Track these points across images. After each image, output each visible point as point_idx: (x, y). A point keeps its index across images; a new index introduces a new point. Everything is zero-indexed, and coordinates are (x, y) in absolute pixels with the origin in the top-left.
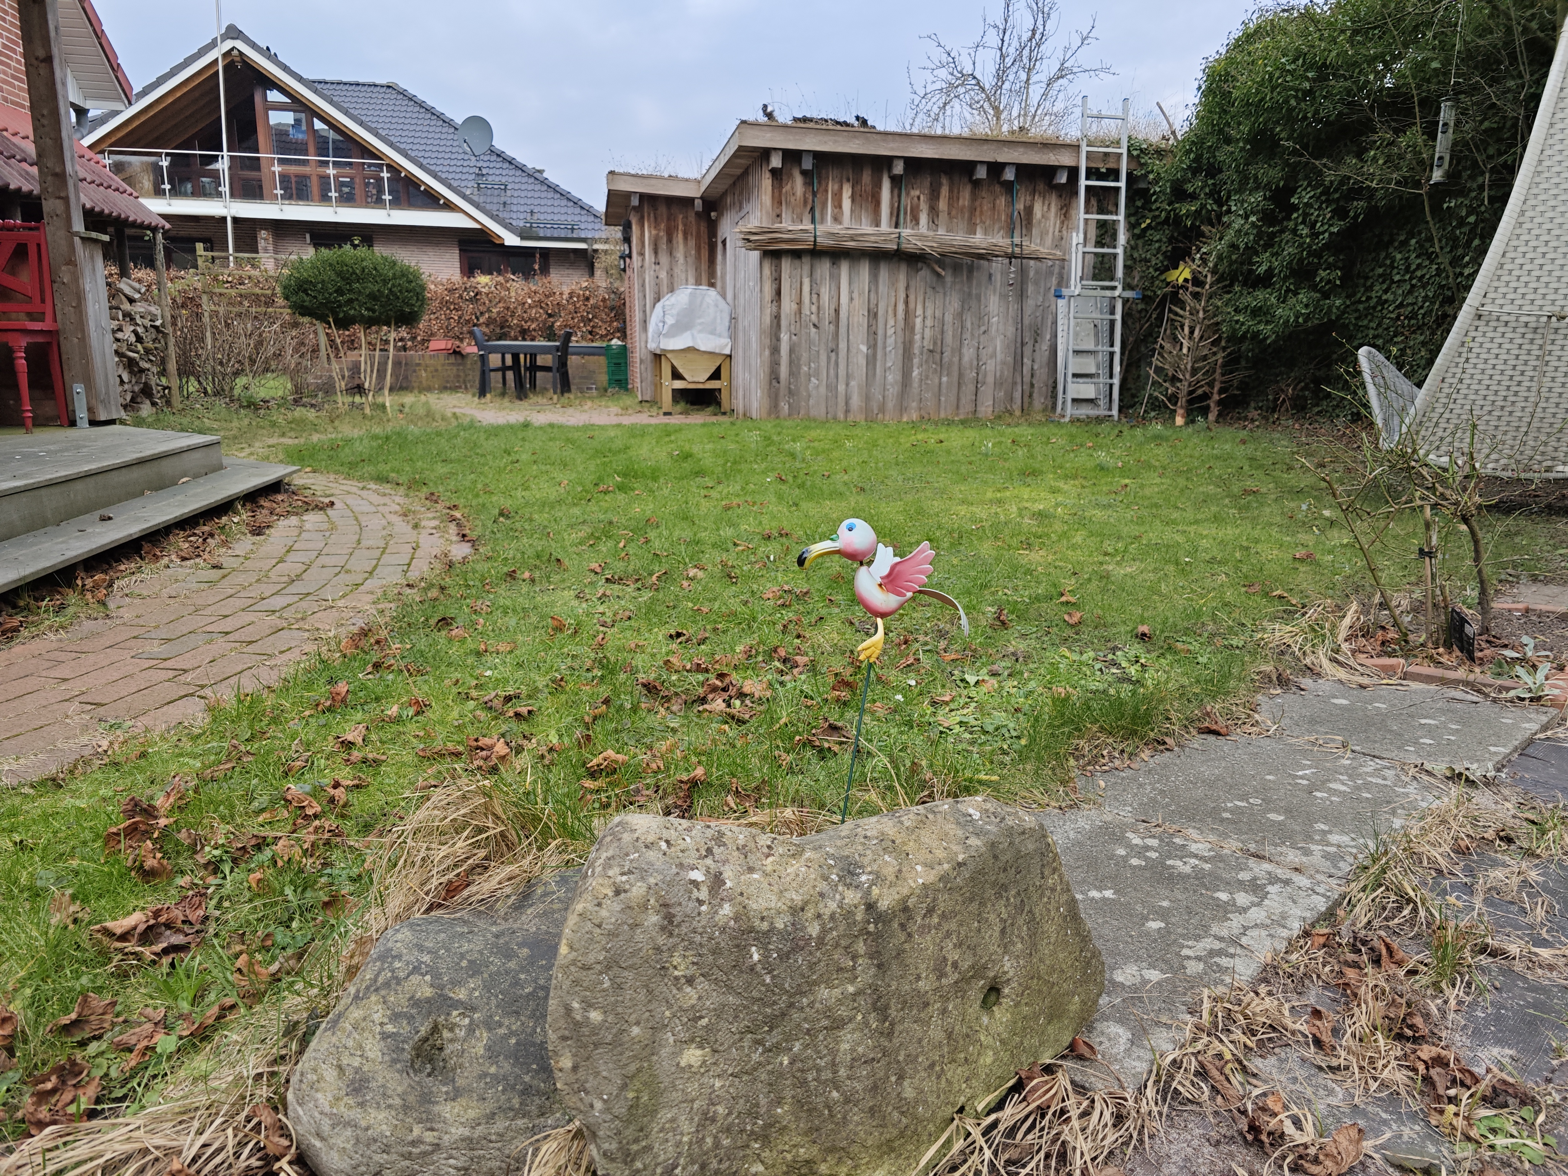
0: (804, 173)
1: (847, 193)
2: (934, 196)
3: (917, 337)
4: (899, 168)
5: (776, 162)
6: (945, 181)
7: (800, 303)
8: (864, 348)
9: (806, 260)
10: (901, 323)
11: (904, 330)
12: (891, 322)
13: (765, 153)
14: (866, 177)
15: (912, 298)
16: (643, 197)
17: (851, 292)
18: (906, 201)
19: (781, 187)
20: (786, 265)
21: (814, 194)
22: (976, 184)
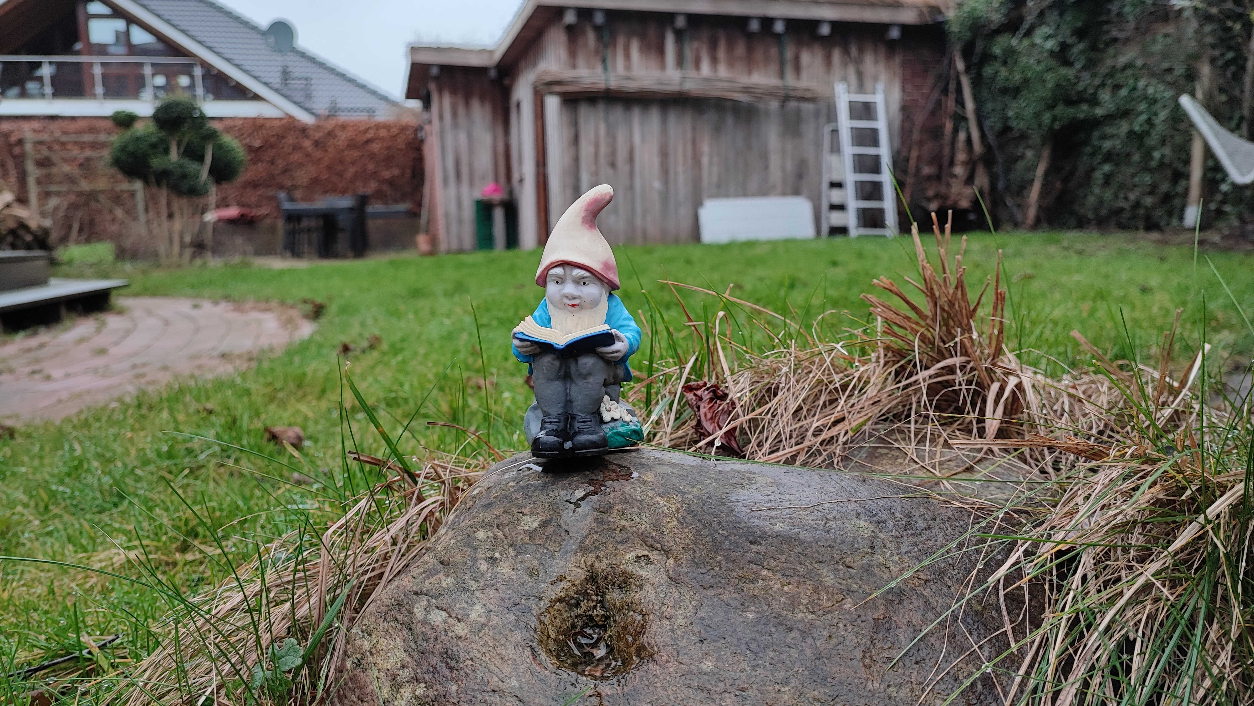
0: (595, 29)
1: (634, 46)
2: (713, 47)
3: (705, 174)
4: (680, 22)
5: (570, 18)
6: (722, 34)
7: (597, 146)
8: (657, 185)
9: (601, 106)
10: (690, 161)
11: (693, 168)
12: (681, 161)
13: (559, 11)
14: (652, 31)
15: (699, 140)
16: (442, 67)
18: (689, 53)
19: (575, 44)
20: (584, 111)
21: (606, 46)
22: (750, 37)
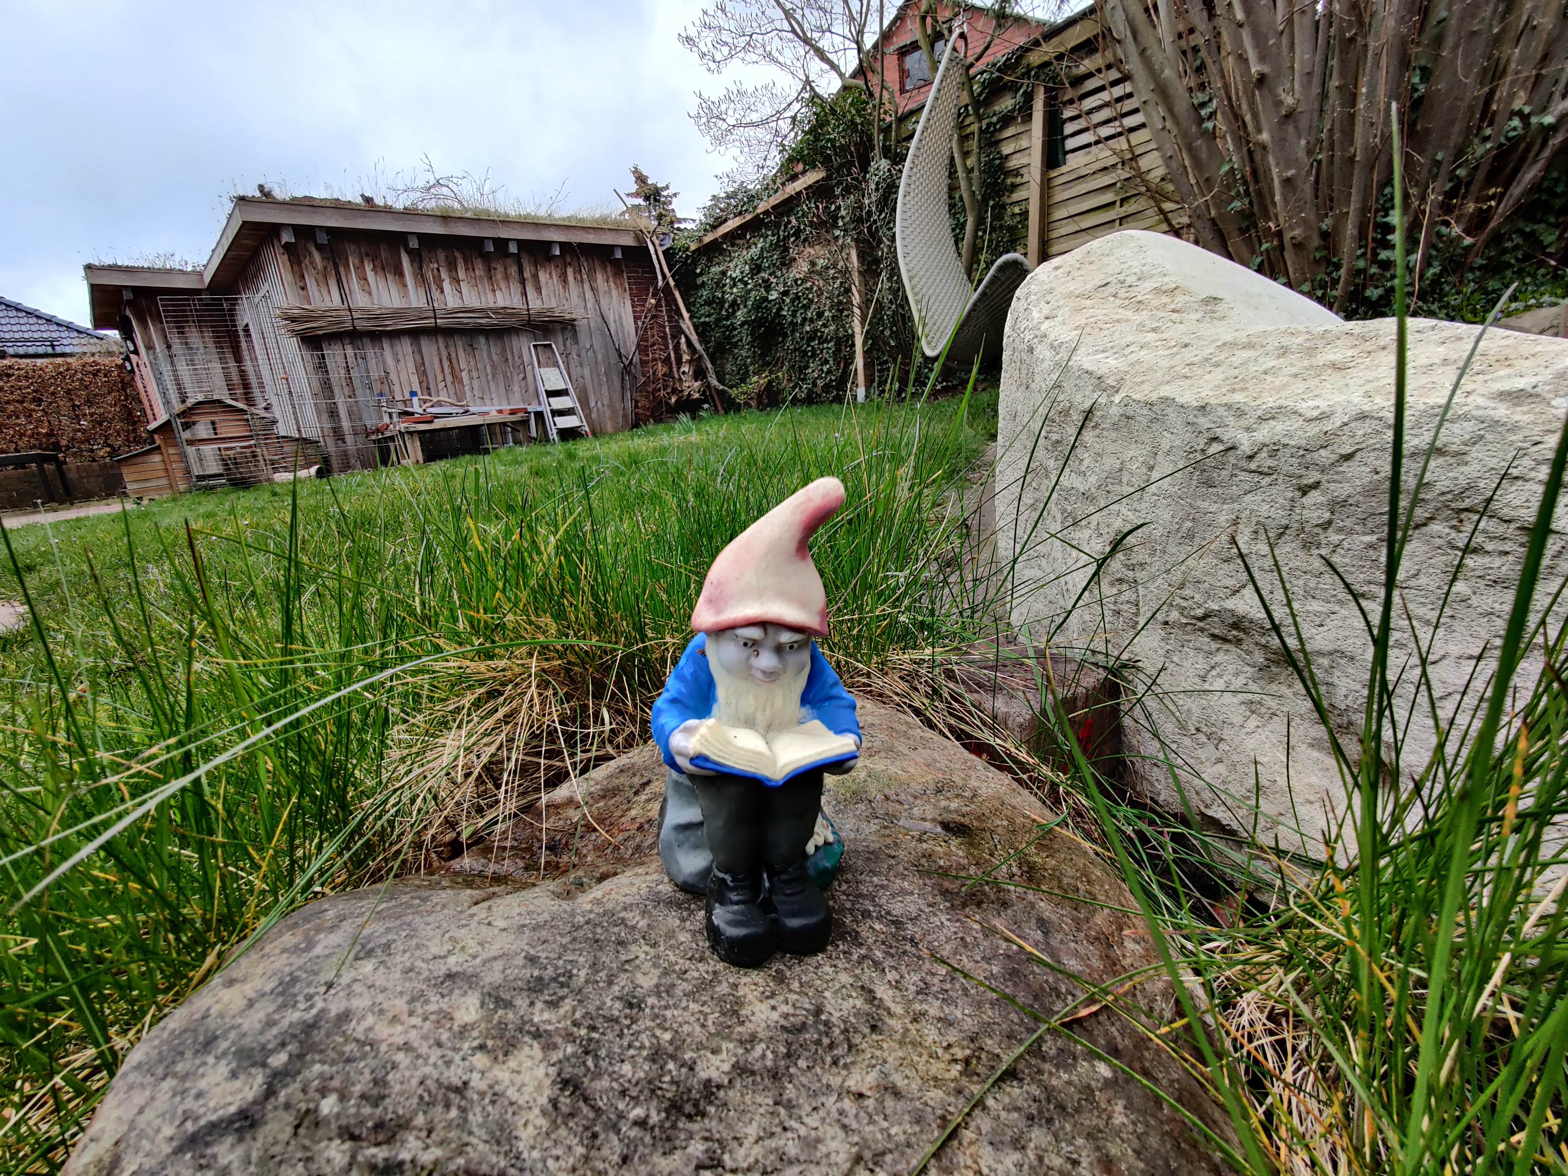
0: (320, 248)
1: (368, 268)
2: (452, 267)
4: (413, 243)
5: (287, 237)
6: (458, 255)
10: (449, 378)
11: (453, 383)
12: (440, 378)
13: (274, 230)
14: (384, 251)
15: (453, 355)
16: (137, 291)
17: (395, 355)
18: (428, 272)
19: (299, 263)
20: (328, 348)
21: (336, 265)
